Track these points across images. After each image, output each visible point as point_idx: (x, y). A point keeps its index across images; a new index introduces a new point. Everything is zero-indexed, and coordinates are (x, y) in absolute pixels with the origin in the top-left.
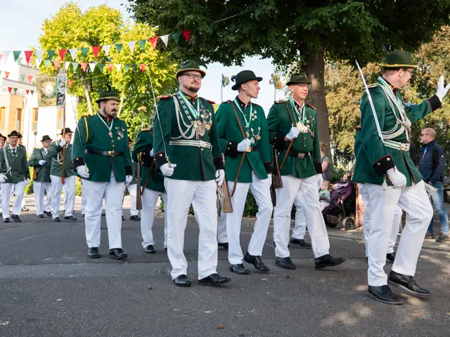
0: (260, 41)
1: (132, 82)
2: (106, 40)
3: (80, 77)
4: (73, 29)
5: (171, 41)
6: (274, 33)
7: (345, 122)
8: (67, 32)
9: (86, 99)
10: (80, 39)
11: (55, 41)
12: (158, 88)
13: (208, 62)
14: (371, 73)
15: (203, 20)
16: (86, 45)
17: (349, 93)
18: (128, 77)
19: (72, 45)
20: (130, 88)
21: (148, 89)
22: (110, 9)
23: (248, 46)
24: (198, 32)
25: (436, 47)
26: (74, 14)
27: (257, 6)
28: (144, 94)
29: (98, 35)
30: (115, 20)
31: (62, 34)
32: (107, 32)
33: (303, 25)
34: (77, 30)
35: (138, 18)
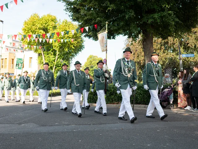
1: (61, 47)
2: (50, 29)
3: (39, 45)
4: (36, 24)
8: (34, 25)
9: (42, 54)
10: (40, 29)
11: (29, 30)
12: (73, 49)
15: (103, 20)
16: (42, 31)
18: (60, 45)
19: (36, 31)
21: (68, 50)
22: (52, 16)
24: (101, 25)
26: (37, 18)
28: (66, 52)
29: (47, 27)
30: (54, 20)
31: (32, 27)
32: (51, 25)
33: (146, 22)
34: (38, 25)
35: (73, 19)
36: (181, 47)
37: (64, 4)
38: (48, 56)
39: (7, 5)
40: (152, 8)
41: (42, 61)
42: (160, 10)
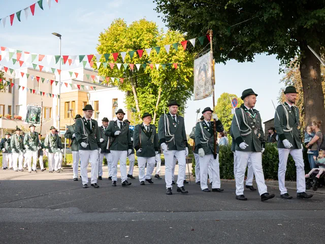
0: (268, 40)
1: (166, 79)
2: (146, 47)
3: (128, 76)
4: (122, 40)
5: (197, 43)
6: (279, 32)
8: (117, 42)
9: (133, 93)
10: (127, 47)
11: (109, 50)
12: (186, 82)
13: (226, 59)
15: (223, 25)
18: (164, 75)
19: (121, 52)
20: (166, 84)
21: (178, 84)
22: (148, 22)
23: (258, 45)
26: (122, 28)
27: (265, 11)
28: (176, 88)
29: (140, 43)
30: (152, 30)
31: (113, 44)
32: (147, 40)
35: (171, 26)
38: (143, 95)
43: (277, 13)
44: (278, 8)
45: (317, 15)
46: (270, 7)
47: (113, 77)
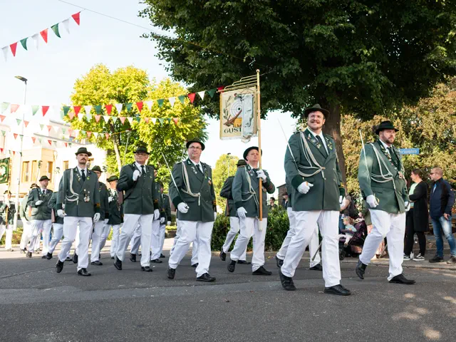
1: (156, 137)
2: (134, 98)
3: (109, 132)
4: (102, 87)
7: (350, 169)
8: (97, 90)
9: (114, 151)
10: (109, 97)
11: (86, 99)
14: (371, 126)
16: (115, 102)
17: (352, 144)
18: (155, 131)
19: (102, 102)
20: (156, 142)
21: (172, 143)
22: (137, 70)
25: (427, 103)
26: (103, 74)
27: (284, 65)
28: (169, 147)
29: (126, 93)
30: (141, 79)
31: (93, 93)
32: (135, 90)
33: (324, 83)
34: (106, 89)
35: (175, 76)
36: (408, 137)
37: (156, 43)
38: (128, 155)
39: (24, 43)
40: (336, 55)
41: (115, 167)
42: (351, 59)
43: (296, 70)
44: (297, 63)
45: (339, 72)
46: (289, 61)
47: (90, 131)
